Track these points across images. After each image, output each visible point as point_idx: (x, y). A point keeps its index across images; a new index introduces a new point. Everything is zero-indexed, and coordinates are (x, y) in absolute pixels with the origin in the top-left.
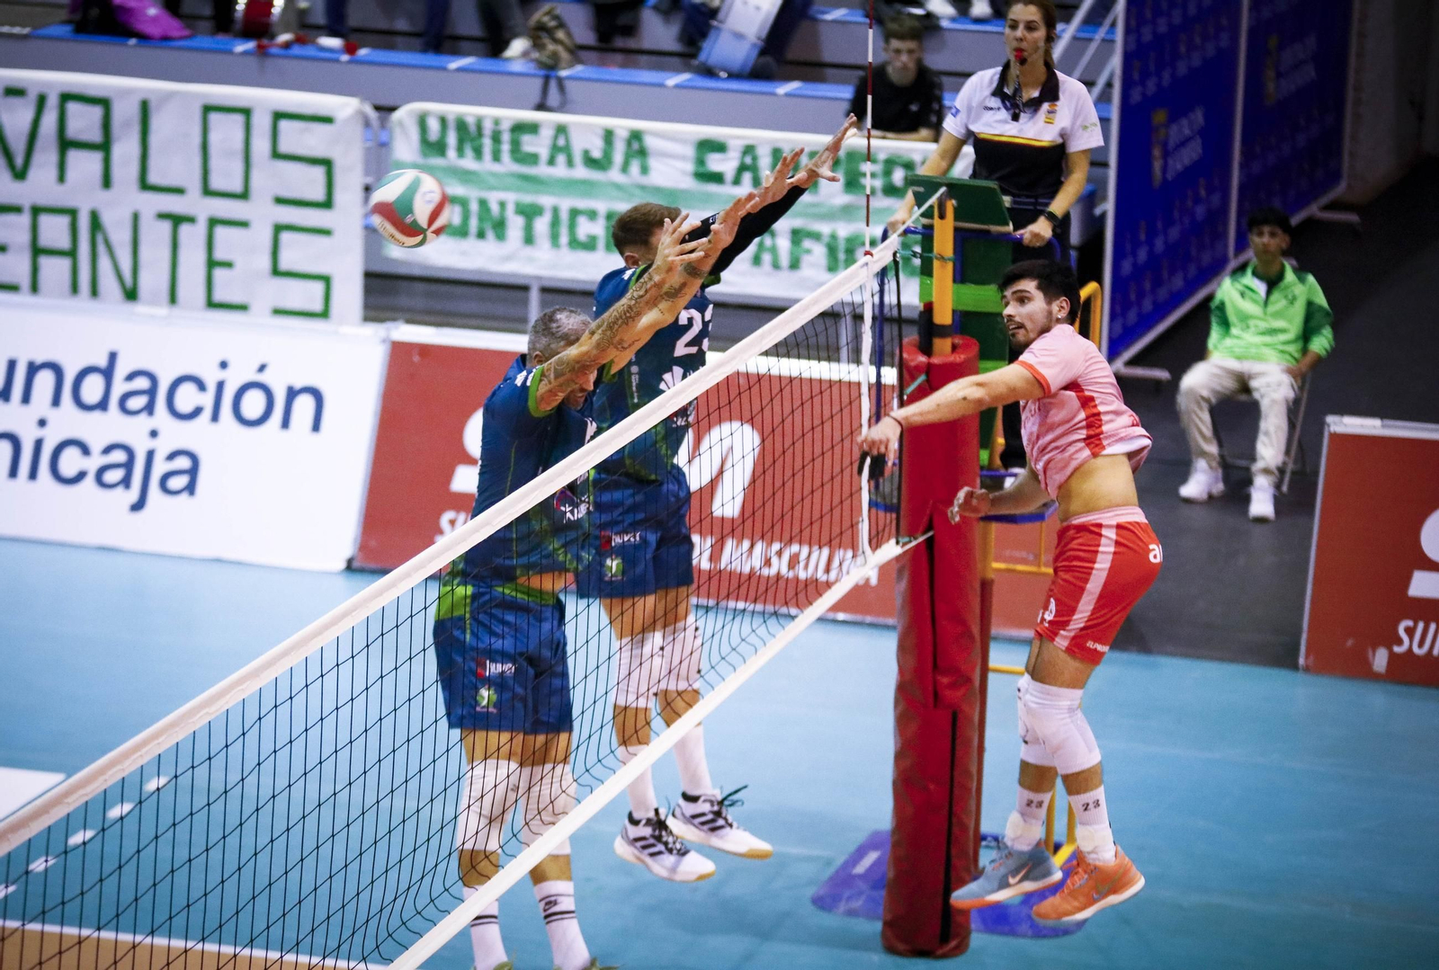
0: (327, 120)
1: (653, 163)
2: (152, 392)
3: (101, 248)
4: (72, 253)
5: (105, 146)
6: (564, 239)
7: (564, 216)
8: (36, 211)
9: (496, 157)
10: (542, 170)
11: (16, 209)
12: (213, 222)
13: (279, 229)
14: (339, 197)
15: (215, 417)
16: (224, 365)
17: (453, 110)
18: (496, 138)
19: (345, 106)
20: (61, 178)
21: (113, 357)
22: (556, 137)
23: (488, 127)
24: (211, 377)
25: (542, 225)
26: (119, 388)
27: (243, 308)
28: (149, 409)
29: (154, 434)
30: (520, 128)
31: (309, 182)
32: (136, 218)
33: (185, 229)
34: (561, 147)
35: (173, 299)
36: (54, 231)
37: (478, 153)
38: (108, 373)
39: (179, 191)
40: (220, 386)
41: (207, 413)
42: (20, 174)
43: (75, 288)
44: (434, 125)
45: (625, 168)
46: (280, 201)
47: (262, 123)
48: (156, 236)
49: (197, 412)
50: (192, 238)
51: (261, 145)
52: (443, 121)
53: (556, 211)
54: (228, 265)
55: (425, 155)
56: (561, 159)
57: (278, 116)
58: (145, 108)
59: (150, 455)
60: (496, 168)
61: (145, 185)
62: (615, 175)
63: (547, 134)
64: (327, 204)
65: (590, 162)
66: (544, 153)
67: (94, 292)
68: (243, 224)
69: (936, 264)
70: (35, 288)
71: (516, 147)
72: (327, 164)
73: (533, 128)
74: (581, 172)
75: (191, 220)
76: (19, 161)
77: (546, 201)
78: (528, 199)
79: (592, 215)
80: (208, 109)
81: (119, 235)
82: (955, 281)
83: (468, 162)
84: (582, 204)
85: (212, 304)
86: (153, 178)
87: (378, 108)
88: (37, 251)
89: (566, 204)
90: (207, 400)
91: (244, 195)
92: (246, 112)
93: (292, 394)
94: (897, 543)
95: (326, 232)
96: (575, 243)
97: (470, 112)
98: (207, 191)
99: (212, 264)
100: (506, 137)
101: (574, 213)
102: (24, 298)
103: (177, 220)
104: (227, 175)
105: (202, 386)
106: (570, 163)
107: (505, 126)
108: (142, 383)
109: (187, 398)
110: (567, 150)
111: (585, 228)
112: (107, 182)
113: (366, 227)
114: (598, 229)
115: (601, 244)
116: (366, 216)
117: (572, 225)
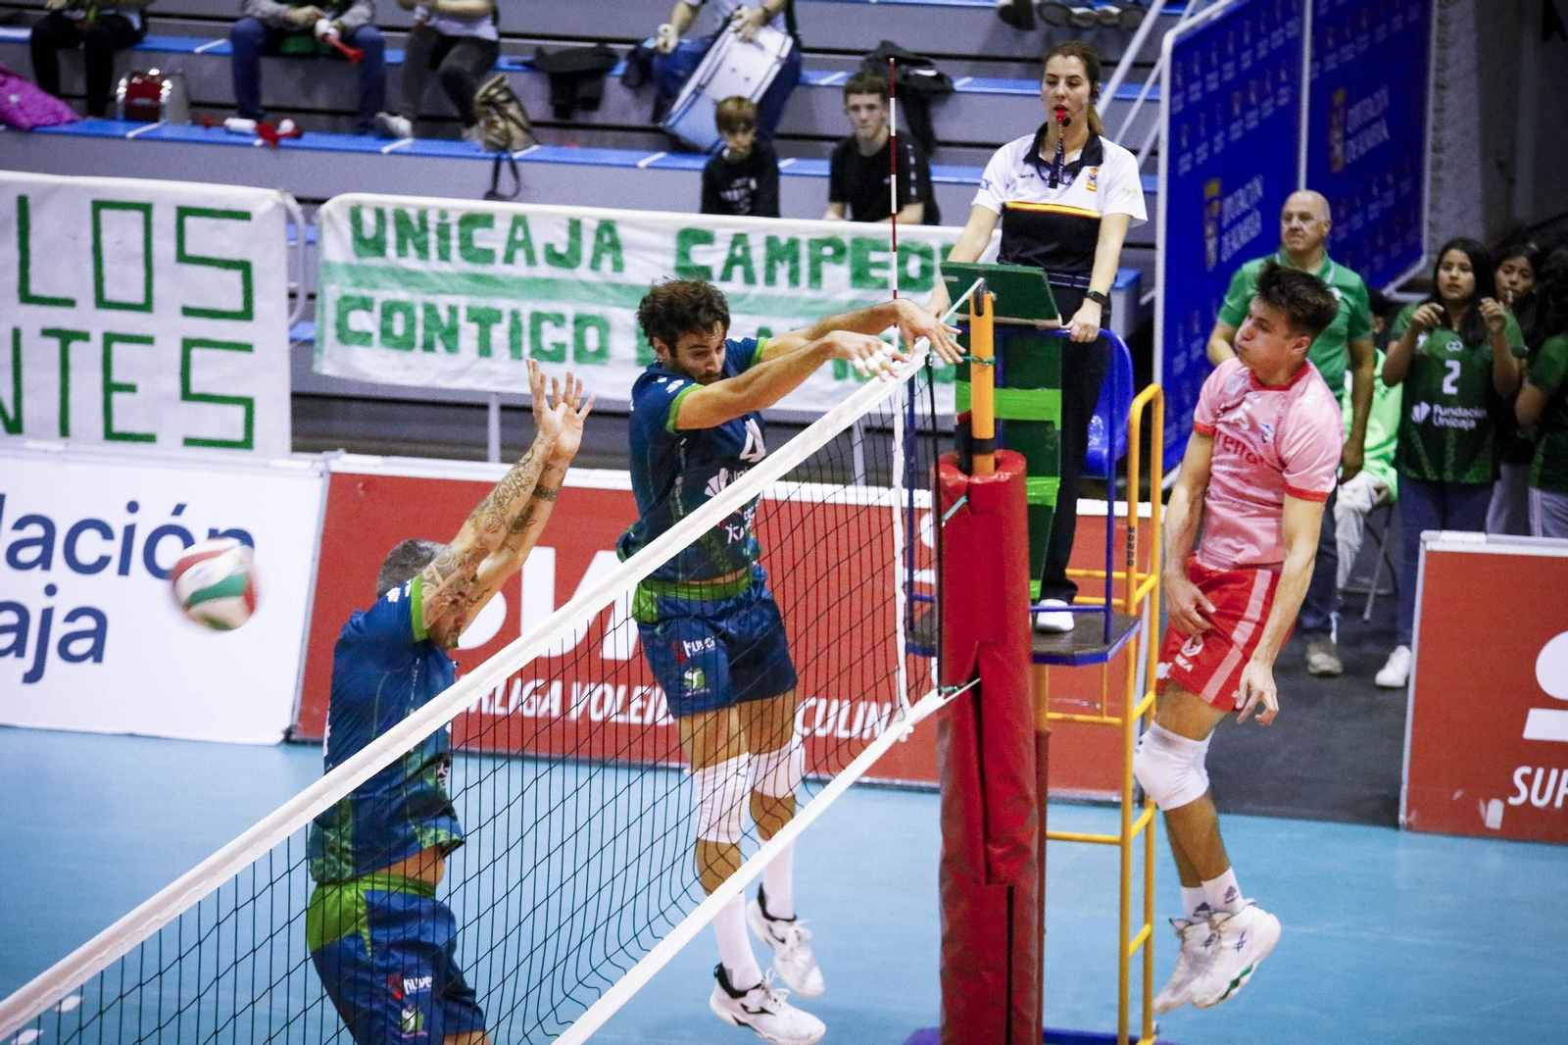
0: (245, 216)
1: (627, 257)
2: (47, 542)
6: (526, 349)
7: (526, 322)
9: (444, 255)
10: (499, 269)
12: (110, 339)
13: (188, 344)
14: (259, 305)
15: (124, 569)
16: (133, 507)
17: (390, 201)
18: (443, 232)
19: (262, 200)
22: (513, 231)
23: (433, 220)
24: (118, 522)
25: (499, 333)
26: (8, 537)
27: (149, 438)
28: (45, 561)
29: (51, 590)
30: (470, 221)
31: (226, 290)
32: (17, 334)
33: (76, 347)
34: (519, 242)
35: (64, 431)
37: (423, 251)
39: (69, 303)
40: (130, 531)
41: (114, 564)
44: (369, 219)
45: (595, 265)
46: (188, 312)
47: (164, 222)
48: (42, 356)
49: (103, 562)
50: (85, 358)
51: (164, 247)
52: (380, 214)
53: (515, 315)
54: (131, 388)
55: (359, 255)
56: (520, 255)
57: (183, 212)
58: (23, 203)
59: (47, 615)
60: (445, 267)
61: (26, 297)
62: (583, 272)
63: (502, 226)
64: (247, 314)
65: (554, 258)
66: (500, 250)
68: (148, 340)
69: (974, 367)
71: (466, 242)
72: (245, 267)
73: (487, 220)
74: (544, 270)
75: (84, 337)
77: (505, 305)
78: (482, 303)
79: (559, 320)
80: (98, 206)
82: (996, 385)
83: (412, 262)
84: (545, 307)
85: (110, 435)
86: (36, 289)
87: (300, 200)
89: (526, 309)
90: (114, 548)
91: (146, 306)
92: (146, 209)
94: (940, 693)
95: (247, 348)
96: (539, 353)
97: (412, 203)
98: (101, 302)
99: (109, 387)
100: (454, 231)
101: (537, 318)
103: (66, 337)
104: (124, 283)
105: (107, 533)
106: (531, 260)
107: (453, 219)
108: (35, 531)
109: (90, 547)
110: (527, 244)
111: (550, 335)
113: (292, 340)
114: (565, 335)
115: (570, 353)
116: (292, 327)
117: (536, 334)
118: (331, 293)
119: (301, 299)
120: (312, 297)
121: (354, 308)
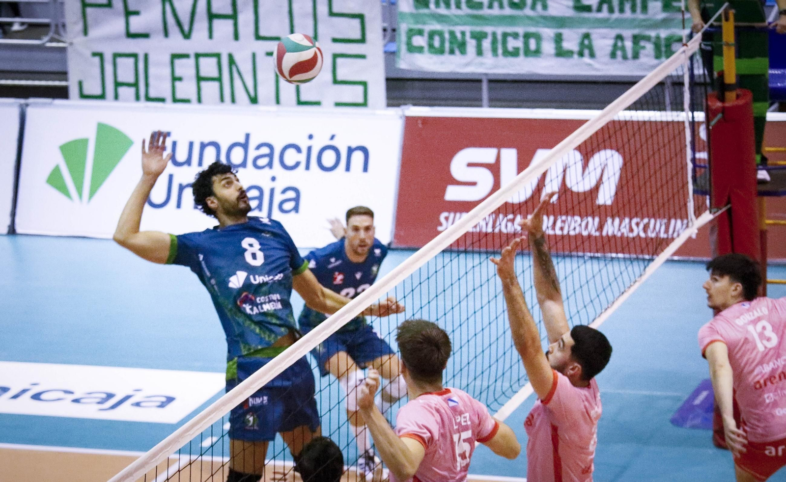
1: (549, 3)
2: (271, 156)
3: (236, 75)
4: (219, 79)
5: (234, 16)
6: (500, 51)
7: (499, 37)
8: (198, 56)
9: (458, 6)
10: (486, 11)
11: (186, 56)
13: (335, 56)
14: (369, 36)
15: (307, 167)
16: (311, 137)
20: (211, 36)
21: (248, 136)
24: (304, 144)
25: (486, 44)
26: (252, 153)
27: (317, 103)
28: (270, 165)
29: (273, 179)
31: (352, 29)
32: (254, 55)
35: (278, 102)
36: (208, 67)
37: (448, 5)
38: (245, 146)
39: (278, 39)
40: (309, 149)
41: (303, 165)
42: (187, 36)
43: (222, 99)
45: (533, 7)
46: (335, 40)
48: (266, 65)
49: (298, 164)
51: (322, 9)
53: (494, 35)
55: (417, 8)
56: (496, 4)
59: (272, 191)
60: (459, 12)
61: (258, 37)
62: (528, 11)
64: (363, 40)
65: (513, 5)
66: (486, 2)
67: (233, 101)
70: (199, 100)
72: (361, 17)
74: (508, 11)
76: (186, 28)
77: (489, 29)
78: (478, 29)
79: (515, 36)
81: (245, 67)
83: (442, 10)
84: (509, 30)
85: (300, 103)
86: (262, 33)
88: (200, 79)
89: (500, 31)
90: (302, 157)
93: (350, 151)
94: (710, 212)
95: (363, 57)
96: (507, 53)
101: (505, 35)
102: (194, 106)
104: (304, 27)
105: (299, 150)
106: (501, 6)
108: (265, 150)
109: (291, 157)
111: (512, 44)
112: (236, 37)
113: (385, 52)
114: (519, 43)
115: (522, 52)
116: (385, 46)
117: (504, 42)
118: (403, 28)
119: (389, 31)
120: (394, 30)
121: (415, 35)
